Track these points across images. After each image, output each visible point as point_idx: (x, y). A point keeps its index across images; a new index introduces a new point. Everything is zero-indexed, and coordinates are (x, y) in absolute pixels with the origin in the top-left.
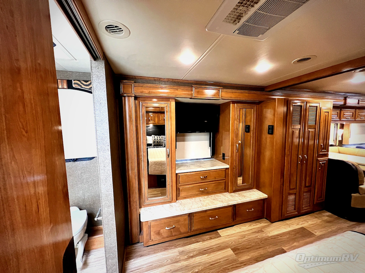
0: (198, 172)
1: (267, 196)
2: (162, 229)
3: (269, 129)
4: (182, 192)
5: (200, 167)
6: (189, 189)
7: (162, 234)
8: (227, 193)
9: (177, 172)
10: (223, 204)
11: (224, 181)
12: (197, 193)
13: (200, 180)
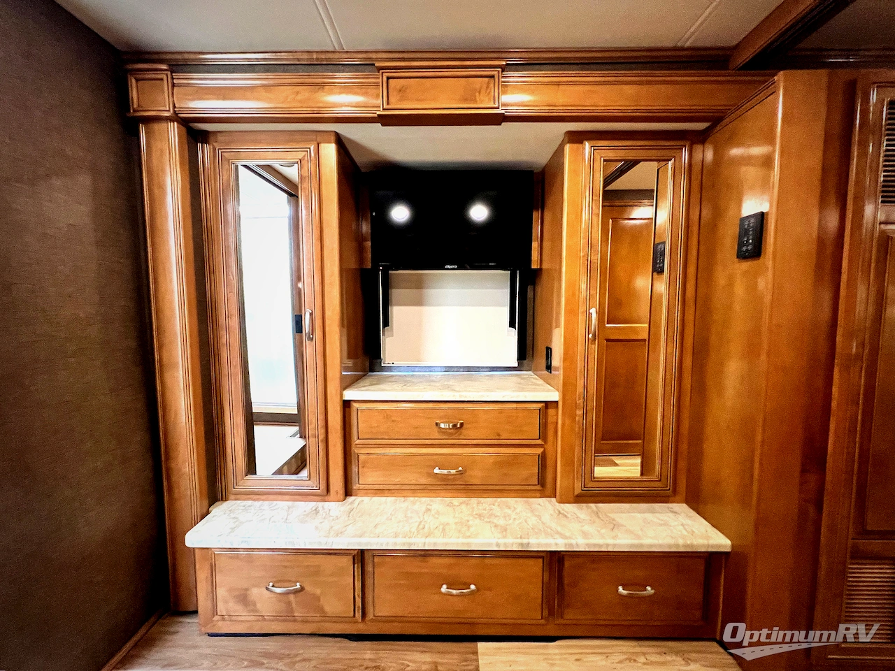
0: (430, 405)
1: (728, 542)
2: (255, 586)
3: (743, 232)
4: (365, 470)
5: (448, 387)
6: (393, 464)
7: (255, 605)
8: (550, 502)
9: (349, 395)
10: (502, 541)
11: (540, 451)
12: (423, 480)
13: (437, 435)
